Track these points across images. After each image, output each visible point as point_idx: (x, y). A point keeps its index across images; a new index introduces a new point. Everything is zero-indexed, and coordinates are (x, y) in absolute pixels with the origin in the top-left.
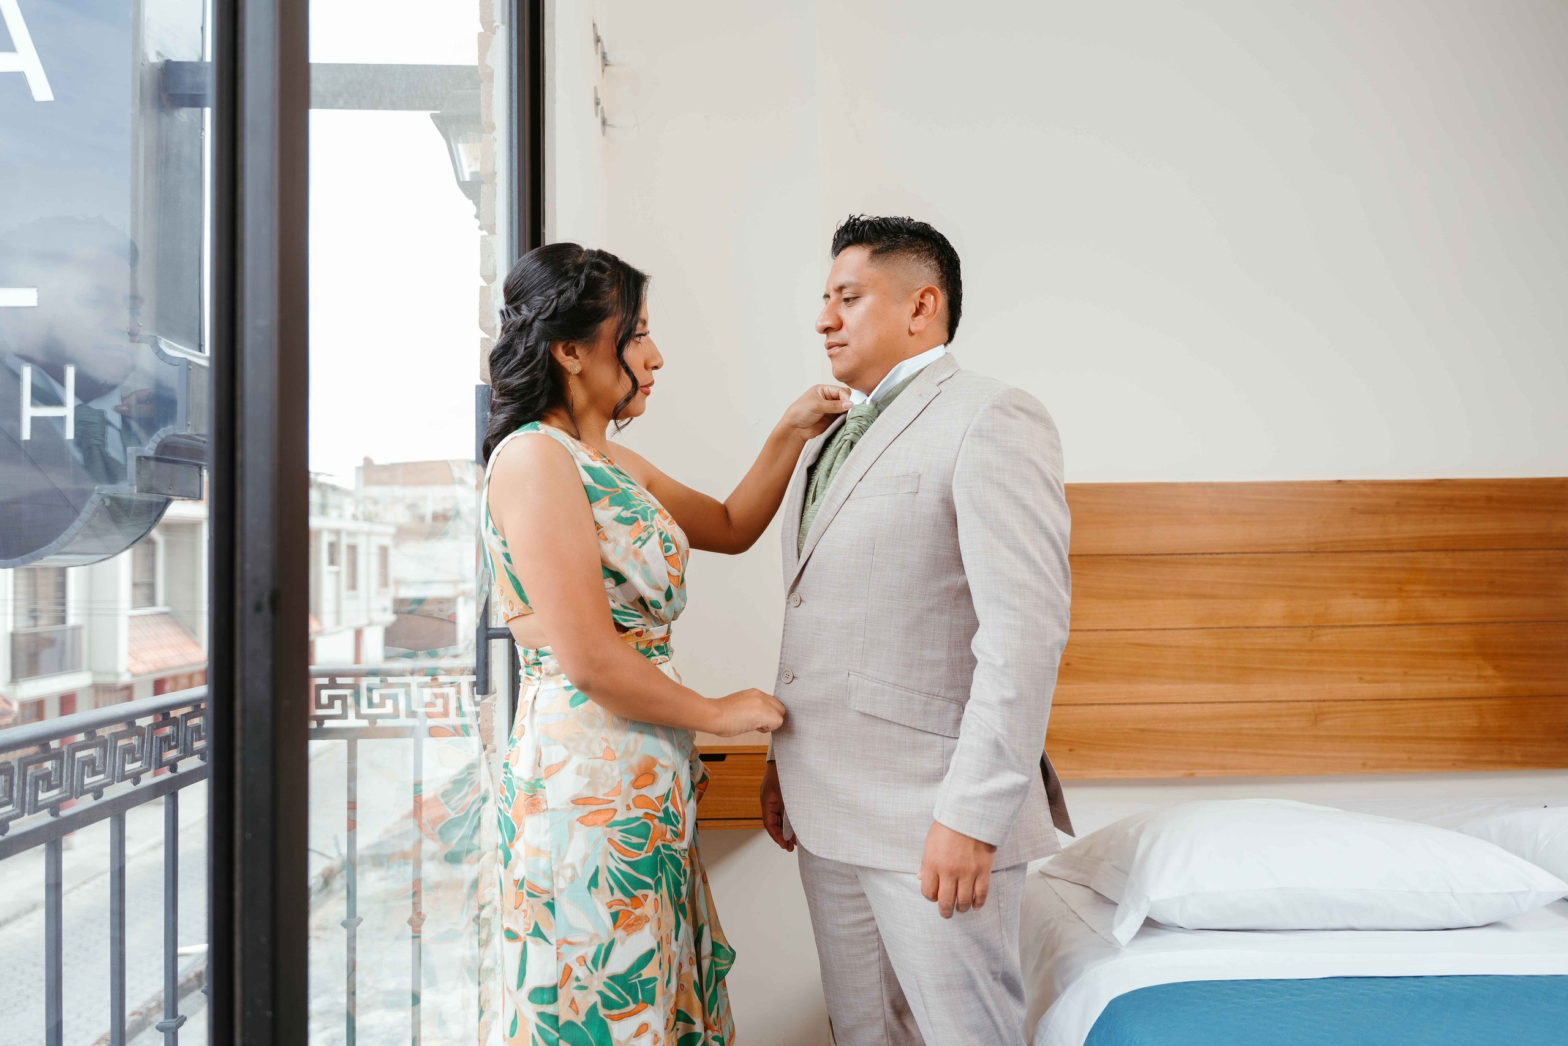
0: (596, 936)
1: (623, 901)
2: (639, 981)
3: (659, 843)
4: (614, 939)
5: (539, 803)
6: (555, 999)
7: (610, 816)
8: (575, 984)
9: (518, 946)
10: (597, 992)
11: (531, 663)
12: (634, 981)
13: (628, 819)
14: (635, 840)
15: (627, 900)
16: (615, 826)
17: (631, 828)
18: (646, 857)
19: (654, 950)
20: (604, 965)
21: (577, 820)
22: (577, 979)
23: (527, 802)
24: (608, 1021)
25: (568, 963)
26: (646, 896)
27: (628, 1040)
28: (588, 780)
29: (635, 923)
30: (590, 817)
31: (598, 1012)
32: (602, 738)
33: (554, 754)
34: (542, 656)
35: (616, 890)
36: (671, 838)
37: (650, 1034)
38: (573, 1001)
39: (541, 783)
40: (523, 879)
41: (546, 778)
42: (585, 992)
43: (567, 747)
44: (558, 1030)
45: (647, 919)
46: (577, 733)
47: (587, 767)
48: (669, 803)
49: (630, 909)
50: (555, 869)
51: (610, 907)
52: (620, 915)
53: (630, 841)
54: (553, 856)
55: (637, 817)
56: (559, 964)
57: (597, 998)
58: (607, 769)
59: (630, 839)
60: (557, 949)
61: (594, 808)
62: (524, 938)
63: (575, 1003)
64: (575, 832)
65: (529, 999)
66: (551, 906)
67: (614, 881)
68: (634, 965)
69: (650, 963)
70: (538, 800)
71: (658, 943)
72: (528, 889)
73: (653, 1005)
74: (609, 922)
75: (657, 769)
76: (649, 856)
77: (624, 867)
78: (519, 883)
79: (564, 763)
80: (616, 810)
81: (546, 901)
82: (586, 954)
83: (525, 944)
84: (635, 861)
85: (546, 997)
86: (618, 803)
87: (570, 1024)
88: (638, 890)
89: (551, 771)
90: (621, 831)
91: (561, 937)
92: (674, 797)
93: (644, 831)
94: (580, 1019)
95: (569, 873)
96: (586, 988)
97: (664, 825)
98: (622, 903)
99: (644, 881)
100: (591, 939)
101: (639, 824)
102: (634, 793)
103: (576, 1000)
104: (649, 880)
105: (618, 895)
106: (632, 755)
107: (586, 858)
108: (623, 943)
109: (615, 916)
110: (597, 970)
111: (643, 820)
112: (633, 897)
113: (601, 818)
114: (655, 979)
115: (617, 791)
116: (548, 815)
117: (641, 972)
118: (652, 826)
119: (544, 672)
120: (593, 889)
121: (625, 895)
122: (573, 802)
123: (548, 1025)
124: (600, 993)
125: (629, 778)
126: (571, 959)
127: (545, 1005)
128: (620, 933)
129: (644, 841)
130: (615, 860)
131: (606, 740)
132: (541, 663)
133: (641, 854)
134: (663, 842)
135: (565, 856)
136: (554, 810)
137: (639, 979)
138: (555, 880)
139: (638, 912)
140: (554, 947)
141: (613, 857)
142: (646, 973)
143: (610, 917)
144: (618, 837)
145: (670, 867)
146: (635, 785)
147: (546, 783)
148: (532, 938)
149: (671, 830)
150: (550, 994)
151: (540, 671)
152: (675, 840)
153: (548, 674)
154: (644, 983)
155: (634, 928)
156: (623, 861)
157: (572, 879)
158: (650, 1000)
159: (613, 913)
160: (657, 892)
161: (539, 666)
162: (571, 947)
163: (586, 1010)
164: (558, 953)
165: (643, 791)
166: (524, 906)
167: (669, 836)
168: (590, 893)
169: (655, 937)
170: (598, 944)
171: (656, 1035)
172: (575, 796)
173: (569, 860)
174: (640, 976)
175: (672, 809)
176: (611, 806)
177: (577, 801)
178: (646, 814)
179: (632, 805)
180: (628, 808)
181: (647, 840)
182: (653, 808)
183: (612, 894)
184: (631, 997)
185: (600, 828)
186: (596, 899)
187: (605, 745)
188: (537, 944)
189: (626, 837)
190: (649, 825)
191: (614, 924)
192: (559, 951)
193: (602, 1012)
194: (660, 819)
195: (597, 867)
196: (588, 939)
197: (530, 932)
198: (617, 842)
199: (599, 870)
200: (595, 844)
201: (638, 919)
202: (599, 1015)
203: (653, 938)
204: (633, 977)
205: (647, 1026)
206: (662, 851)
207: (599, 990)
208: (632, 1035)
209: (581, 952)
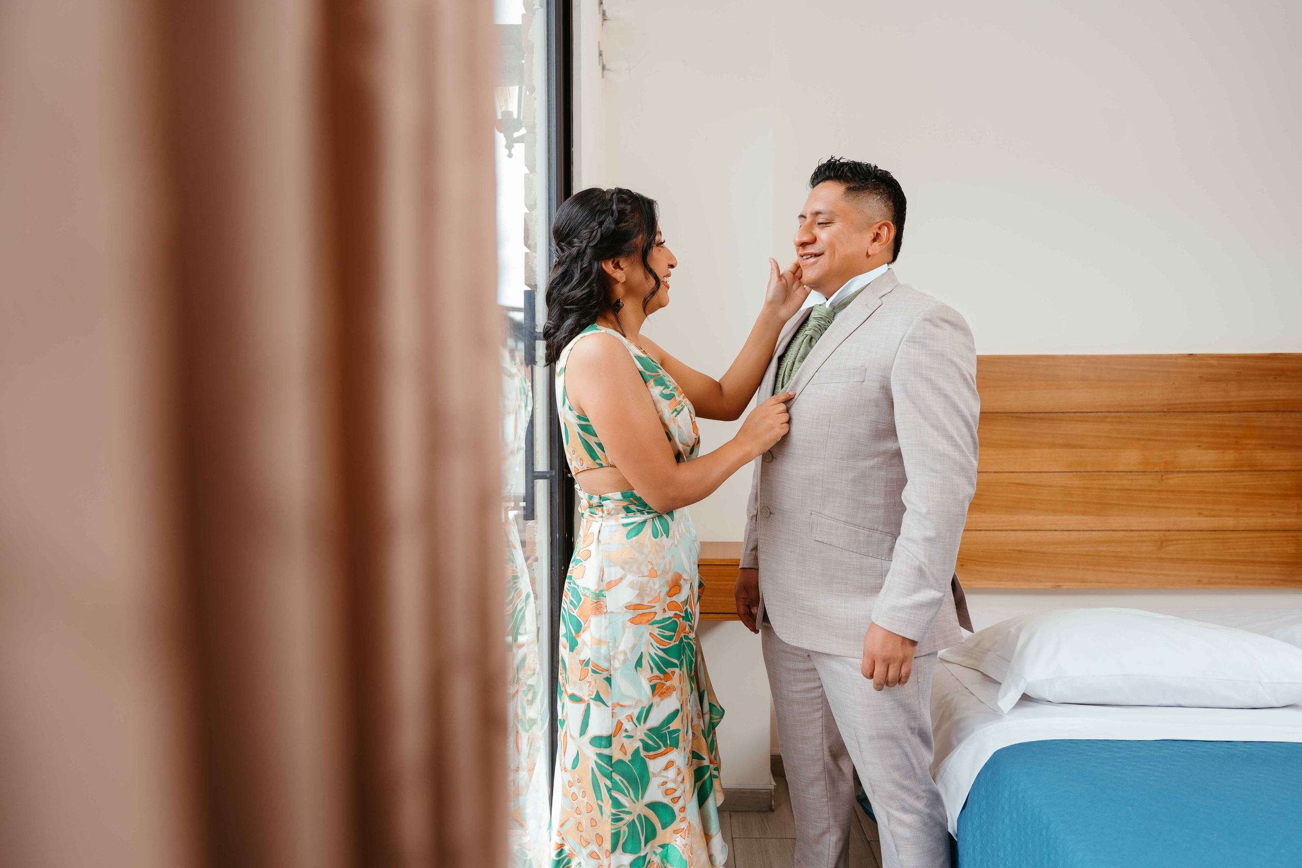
0: (639, 701)
1: (659, 676)
2: (668, 731)
3: (682, 635)
4: (652, 703)
5: (602, 607)
6: (610, 745)
7: (652, 616)
8: (625, 734)
9: (582, 707)
10: (639, 740)
11: (594, 505)
12: (664, 731)
13: (664, 619)
14: (668, 633)
15: (662, 676)
16: (655, 623)
17: (665, 624)
18: (674, 645)
19: (679, 710)
20: (645, 722)
21: (629, 620)
22: (626, 731)
23: (592, 606)
24: (647, 759)
25: (619, 719)
26: (674, 673)
27: (660, 772)
28: (638, 592)
29: (667, 691)
30: (637, 618)
31: (640, 752)
32: (649, 562)
33: (613, 573)
34: (604, 500)
35: (655, 669)
37: (675, 768)
38: (623, 746)
39: (604, 592)
40: (589, 660)
41: (607, 590)
42: (631, 739)
43: (623, 569)
44: (611, 767)
45: (674, 689)
46: (631, 558)
47: (637, 582)
48: (688, 606)
49: (663, 682)
50: (612, 654)
51: (650, 681)
52: (657, 686)
53: (665, 634)
54: (611, 645)
55: (669, 617)
56: (614, 720)
57: (640, 744)
58: (651, 584)
59: (665, 632)
60: (612, 709)
61: (640, 612)
62: (588, 700)
64: (626, 629)
65: (590, 743)
66: (609, 680)
67: (653, 663)
68: (664, 720)
69: (675, 720)
70: (601, 605)
71: (681, 705)
72: (592, 668)
73: (677, 749)
74: (648, 690)
75: (682, 582)
76: (676, 644)
77: (660, 653)
78: (585, 663)
79: (621, 579)
80: (656, 612)
81: (605, 677)
82: (633, 713)
83: (588, 705)
84: (667, 648)
85: (603, 743)
86: (658, 608)
87: (620, 761)
88: (669, 669)
89: (610, 585)
90: (658, 627)
91: (615, 701)
92: (691, 602)
93: (673, 626)
94: (627, 759)
95: (621, 657)
96: (632, 737)
97: (685, 621)
98: (659, 678)
99: (672, 661)
100: (637, 703)
101: (671, 622)
102: (669, 600)
103: (625, 745)
104: (676, 661)
105: (656, 672)
106: (668, 573)
107: (634, 646)
108: (658, 705)
109: (653, 688)
110: (640, 724)
111: (673, 619)
112: (665, 673)
113: (645, 618)
114: (679, 730)
115: (657, 599)
116: (608, 616)
117: (670, 725)
118: (679, 623)
119: (606, 512)
120: (638, 668)
121: (660, 672)
122: (626, 607)
123: (604, 763)
124: (642, 741)
125: (666, 589)
126: (622, 715)
127: (602, 749)
128: (657, 699)
129: (674, 634)
131: (651, 563)
132: (603, 506)
133: (671, 643)
134: (684, 634)
135: (619, 646)
136: (612, 613)
138: (612, 662)
139: (668, 684)
140: (611, 708)
141: (653, 647)
142: (674, 726)
143: (650, 687)
144: (656, 631)
145: (688, 651)
146: (669, 594)
147: (607, 594)
148: (594, 702)
149: (688, 624)
150: (608, 741)
151: (603, 512)
152: (690, 632)
153: (609, 514)
154: (671, 733)
155: (665, 695)
156: (658, 647)
157: (624, 662)
158: (676, 745)
159: (653, 685)
160: (681, 670)
161: (602, 508)
162: (622, 708)
163: (632, 751)
164: (613, 713)
165: (674, 598)
166: (589, 678)
167: (687, 630)
168: (637, 671)
169: (680, 701)
170: (641, 706)
171: (679, 769)
172: (627, 603)
173: (622, 648)
174: (669, 728)
175: (689, 610)
176: (653, 610)
177: (630, 606)
178: (675, 614)
179: (666, 609)
180: (664, 611)
181: (675, 633)
182: (679, 610)
183: (652, 672)
184: (662, 742)
185: (644, 625)
186: (641, 675)
187: (650, 566)
188: (597, 706)
189: (662, 632)
190: (676, 621)
191: (653, 693)
192: (614, 711)
193: (643, 753)
194: (682, 617)
195: (642, 652)
196: (634, 703)
197: (593, 697)
198: (656, 634)
199: (643, 655)
200: (641, 636)
201: (668, 688)
202: (640, 756)
203: (678, 701)
204: (664, 729)
205: (673, 762)
206: (684, 640)
207: (641, 738)
208: (662, 769)
209: (629, 712)
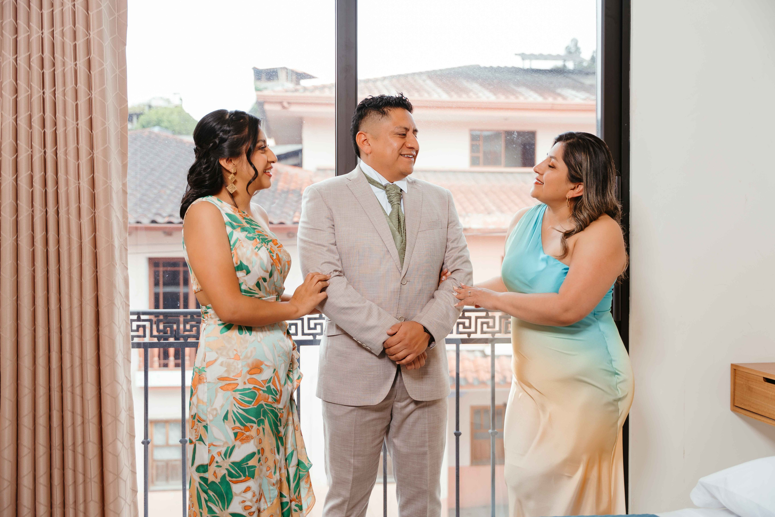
0: (226, 443)
1: (240, 428)
2: (247, 466)
3: (263, 402)
4: (235, 445)
5: (203, 379)
6: (207, 471)
7: (235, 386)
8: (216, 465)
9: (192, 445)
10: (226, 469)
11: (203, 313)
12: (244, 466)
13: (244, 389)
14: (247, 399)
15: (242, 427)
16: (237, 391)
17: (245, 393)
18: (253, 408)
19: (256, 453)
20: (229, 457)
21: (219, 388)
22: (217, 462)
23: (197, 377)
24: (231, 483)
25: (213, 454)
26: (252, 427)
27: (240, 493)
28: (225, 369)
29: (246, 439)
30: (226, 386)
31: (226, 478)
32: (234, 350)
33: (211, 356)
34: (209, 309)
35: (236, 422)
36: (272, 401)
37: (251, 492)
38: (215, 472)
39: (205, 369)
40: (196, 414)
41: (207, 367)
42: (220, 468)
43: (217, 353)
44: (207, 486)
45: (252, 438)
46: (222, 346)
47: (226, 363)
48: (271, 384)
49: (243, 431)
50: (208, 410)
51: (233, 430)
52: (238, 434)
53: (244, 399)
54: (208, 404)
55: (249, 388)
56: (209, 455)
57: (226, 472)
58: (236, 364)
59: (245, 398)
60: (209, 447)
61: (228, 382)
62: (195, 441)
63: (216, 473)
64: (218, 394)
65: (196, 470)
66: (206, 427)
67: (235, 417)
68: (245, 458)
69: (253, 458)
70: (202, 377)
71: (259, 450)
72: (198, 418)
73: (253, 478)
74: (232, 437)
75: (263, 367)
76: (255, 408)
77: (241, 411)
78: (194, 417)
79: (216, 360)
80: (238, 384)
81: (204, 425)
82: (221, 451)
83: (195, 444)
84: (247, 409)
85: (202, 470)
86: (240, 381)
87: (213, 482)
88: (248, 423)
89: (209, 364)
90: (240, 394)
91: (210, 442)
92: (274, 382)
93: (253, 395)
94: (217, 481)
95: (215, 413)
96: (221, 467)
97: (267, 395)
98: (239, 429)
99: (252, 419)
100: (224, 444)
101: (250, 392)
102: (249, 376)
103: (216, 472)
104: (254, 419)
105: (238, 424)
106: (249, 359)
107: (222, 406)
108: (239, 447)
109: (236, 434)
110: (226, 459)
111: (252, 390)
112: (245, 426)
113: (231, 387)
114: (255, 467)
115: (239, 375)
116: (206, 384)
117: (248, 462)
118: (258, 394)
119: (209, 316)
120: (225, 420)
121: (241, 425)
122: (218, 379)
123: (203, 482)
124: (227, 469)
125: (246, 369)
126: (215, 453)
127: (202, 474)
128: (238, 443)
129: (252, 400)
130: (236, 408)
131: (236, 350)
132: (208, 312)
133: (250, 406)
134: (266, 403)
135: (213, 404)
136: (209, 382)
137: (247, 465)
138: (208, 415)
139: (247, 433)
140: (208, 446)
141: (235, 406)
142: (251, 463)
143: (233, 435)
145: (271, 415)
146: (250, 373)
147: (207, 370)
148: (199, 442)
149: (272, 397)
150: (205, 468)
152: (275, 403)
153: (211, 318)
154: (249, 467)
155: (245, 441)
156: (240, 408)
157: (216, 416)
158: (252, 476)
159: (235, 432)
160: (259, 425)
161: (207, 314)
162: (215, 447)
163: (221, 477)
165: (254, 376)
166: (196, 426)
167: (270, 400)
168: (224, 423)
169: (257, 447)
170: (227, 447)
171: (254, 493)
172: (219, 376)
173: (215, 406)
175: (272, 387)
176: (236, 382)
177: (221, 379)
178: (255, 387)
179: (247, 382)
180: (245, 383)
181: (254, 399)
182: (260, 385)
183: (235, 423)
184: (242, 473)
185: (230, 392)
186: (227, 426)
187: (235, 352)
188: (200, 445)
189: (243, 397)
190: (256, 393)
191: (235, 437)
192: (210, 449)
193: (228, 478)
194: (263, 391)
196: (222, 444)
197: (198, 439)
198: (237, 398)
199: (229, 412)
200: (227, 399)
201: (247, 437)
202: (226, 480)
203: (255, 447)
204: (244, 464)
205: (249, 487)
206: (265, 406)
207: (227, 468)
208: (242, 491)
209: (219, 450)
